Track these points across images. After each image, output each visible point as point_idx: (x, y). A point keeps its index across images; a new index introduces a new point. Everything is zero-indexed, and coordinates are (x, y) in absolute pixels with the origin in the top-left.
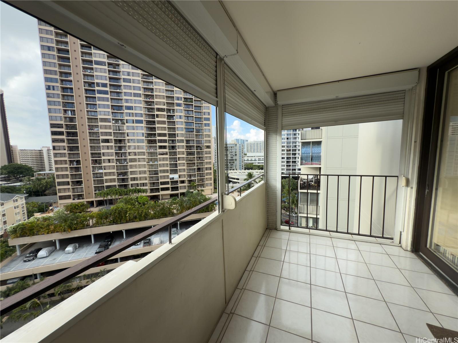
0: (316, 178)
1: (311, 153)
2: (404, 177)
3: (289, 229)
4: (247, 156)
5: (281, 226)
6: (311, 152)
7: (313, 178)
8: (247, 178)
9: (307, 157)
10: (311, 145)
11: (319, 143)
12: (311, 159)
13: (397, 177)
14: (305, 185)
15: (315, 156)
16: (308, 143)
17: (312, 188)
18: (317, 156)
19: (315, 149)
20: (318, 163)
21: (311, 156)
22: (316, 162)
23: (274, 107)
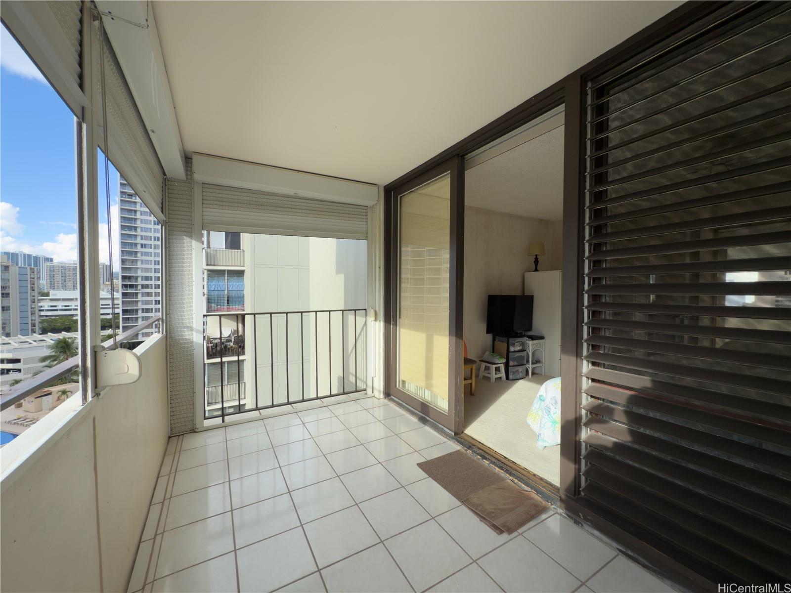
0: (236, 335)
1: (226, 291)
2: (372, 310)
3: (223, 421)
4: (51, 297)
5: (205, 420)
6: (226, 288)
7: (230, 335)
8: (53, 354)
9: (219, 297)
10: (226, 276)
11: (241, 273)
12: (226, 301)
13: (366, 310)
14: (218, 348)
15: (233, 296)
16: (222, 272)
17: (231, 353)
18: (237, 296)
19: (234, 284)
20: (240, 307)
21: (226, 296)
22: (237, 307)
23: (183, 181)
